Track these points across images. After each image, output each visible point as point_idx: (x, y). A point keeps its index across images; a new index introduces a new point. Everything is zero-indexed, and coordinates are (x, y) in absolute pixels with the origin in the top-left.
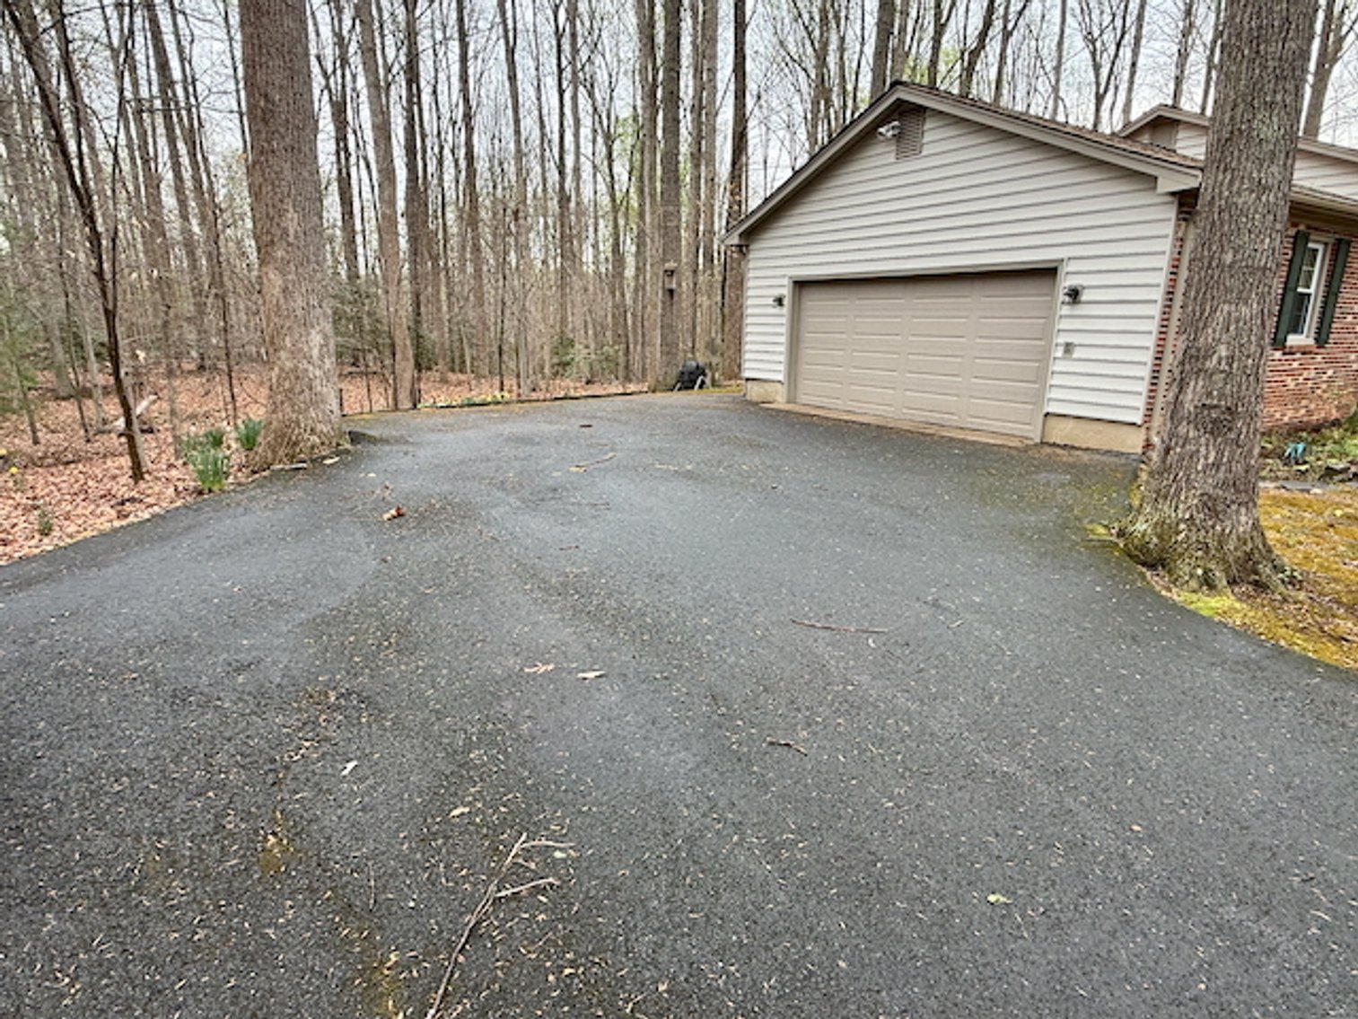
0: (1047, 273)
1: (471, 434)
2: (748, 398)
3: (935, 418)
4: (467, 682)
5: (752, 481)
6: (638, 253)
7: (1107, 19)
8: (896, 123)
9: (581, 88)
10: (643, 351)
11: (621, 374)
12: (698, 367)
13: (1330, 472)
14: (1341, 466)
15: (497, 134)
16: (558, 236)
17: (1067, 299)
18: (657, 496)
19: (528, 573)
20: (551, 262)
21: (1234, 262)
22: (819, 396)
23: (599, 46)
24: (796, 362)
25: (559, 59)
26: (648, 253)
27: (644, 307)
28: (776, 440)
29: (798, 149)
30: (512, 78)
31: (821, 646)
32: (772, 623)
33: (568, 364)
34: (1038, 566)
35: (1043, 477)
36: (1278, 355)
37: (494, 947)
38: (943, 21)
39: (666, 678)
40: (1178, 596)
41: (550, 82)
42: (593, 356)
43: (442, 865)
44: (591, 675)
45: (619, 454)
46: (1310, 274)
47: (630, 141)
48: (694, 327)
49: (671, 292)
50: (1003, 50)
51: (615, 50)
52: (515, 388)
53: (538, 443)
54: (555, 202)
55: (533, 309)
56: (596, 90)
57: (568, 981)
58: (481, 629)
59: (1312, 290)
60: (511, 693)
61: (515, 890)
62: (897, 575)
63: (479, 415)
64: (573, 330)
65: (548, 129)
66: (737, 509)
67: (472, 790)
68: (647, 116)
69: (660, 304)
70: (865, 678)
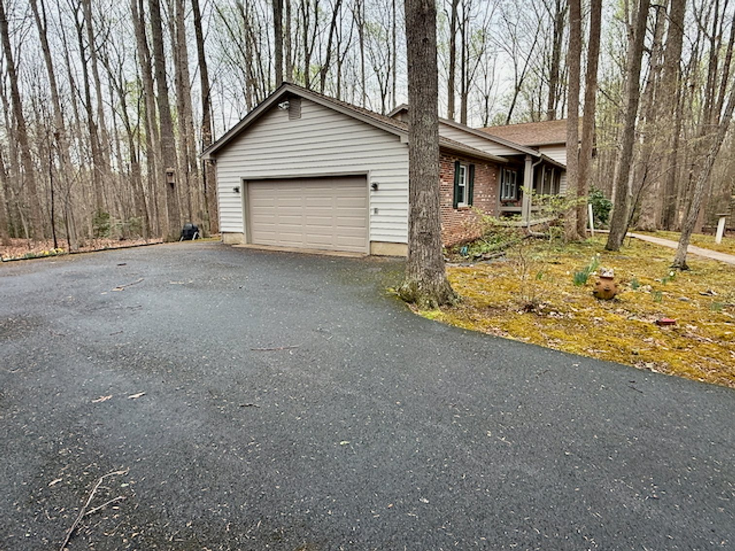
0: (363, 177)
1: (36, 276)
2: (225, 243)
3: (323, 246)
4: (52, 415)
5: (228, 285)
6: (149, 162)
7: (382, 63)
8: (287, 102)
9: (99, 61)
10: (158, 220)
11: (144, 233)
12: (193, 227)
13: (476, 258)
14: (479, 255)
15: (36, 83)
16: (90, 149)
17: (373, 189)
18: (172, 299)
19: (89, 351)
20: (86, 166)
21: (423, 174)
22: (265, 238)
23: (110, 38)
24: (250, 222)
25: (81, 41)
26: (155, 162)
27: (156, 194)
28: (242, 263)
29: (241, 109)
30: (46, 50)
31: (267, 358)
32: (241, 352)
33: (106, 229)
34: (365, 308)
35: (369, 270)
36: (456, 211)
37: (87, 538)
38: (309, 52)
39: (183, 389)
40: (420, 313)
41: (76, 56)
42: (124, 224)
43: (46, 511)
44: (137, 396)
45: (146, 279)
46: (463, 178)
47: (136, 96)
48: (190, 205)
49: (172, 185)
50: (339, 70)
51: (121, 41)
52: (67, 245)
53: (88, 277)
54: (86, 128)
55: (76, 195)
56: (110, 64)
57: (135, 539)
58: (58, 386)
59: (464, 185)
60: (84, 415)
61: (97, 509)
62: (303, 321)
63: (40, 264)
64: (108, 207)
65: (76, 83)
66: (220, 301)
67: (63, 469)
68: (146, 83)
69: (166, 193)
70: (288, 369)
